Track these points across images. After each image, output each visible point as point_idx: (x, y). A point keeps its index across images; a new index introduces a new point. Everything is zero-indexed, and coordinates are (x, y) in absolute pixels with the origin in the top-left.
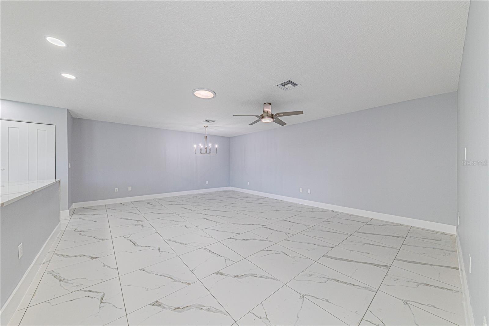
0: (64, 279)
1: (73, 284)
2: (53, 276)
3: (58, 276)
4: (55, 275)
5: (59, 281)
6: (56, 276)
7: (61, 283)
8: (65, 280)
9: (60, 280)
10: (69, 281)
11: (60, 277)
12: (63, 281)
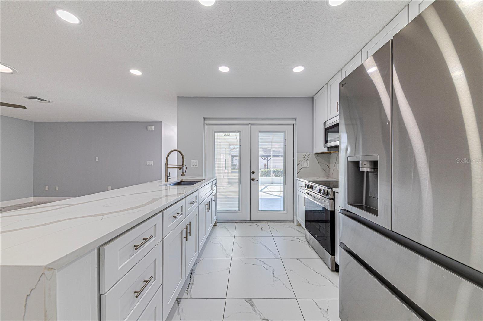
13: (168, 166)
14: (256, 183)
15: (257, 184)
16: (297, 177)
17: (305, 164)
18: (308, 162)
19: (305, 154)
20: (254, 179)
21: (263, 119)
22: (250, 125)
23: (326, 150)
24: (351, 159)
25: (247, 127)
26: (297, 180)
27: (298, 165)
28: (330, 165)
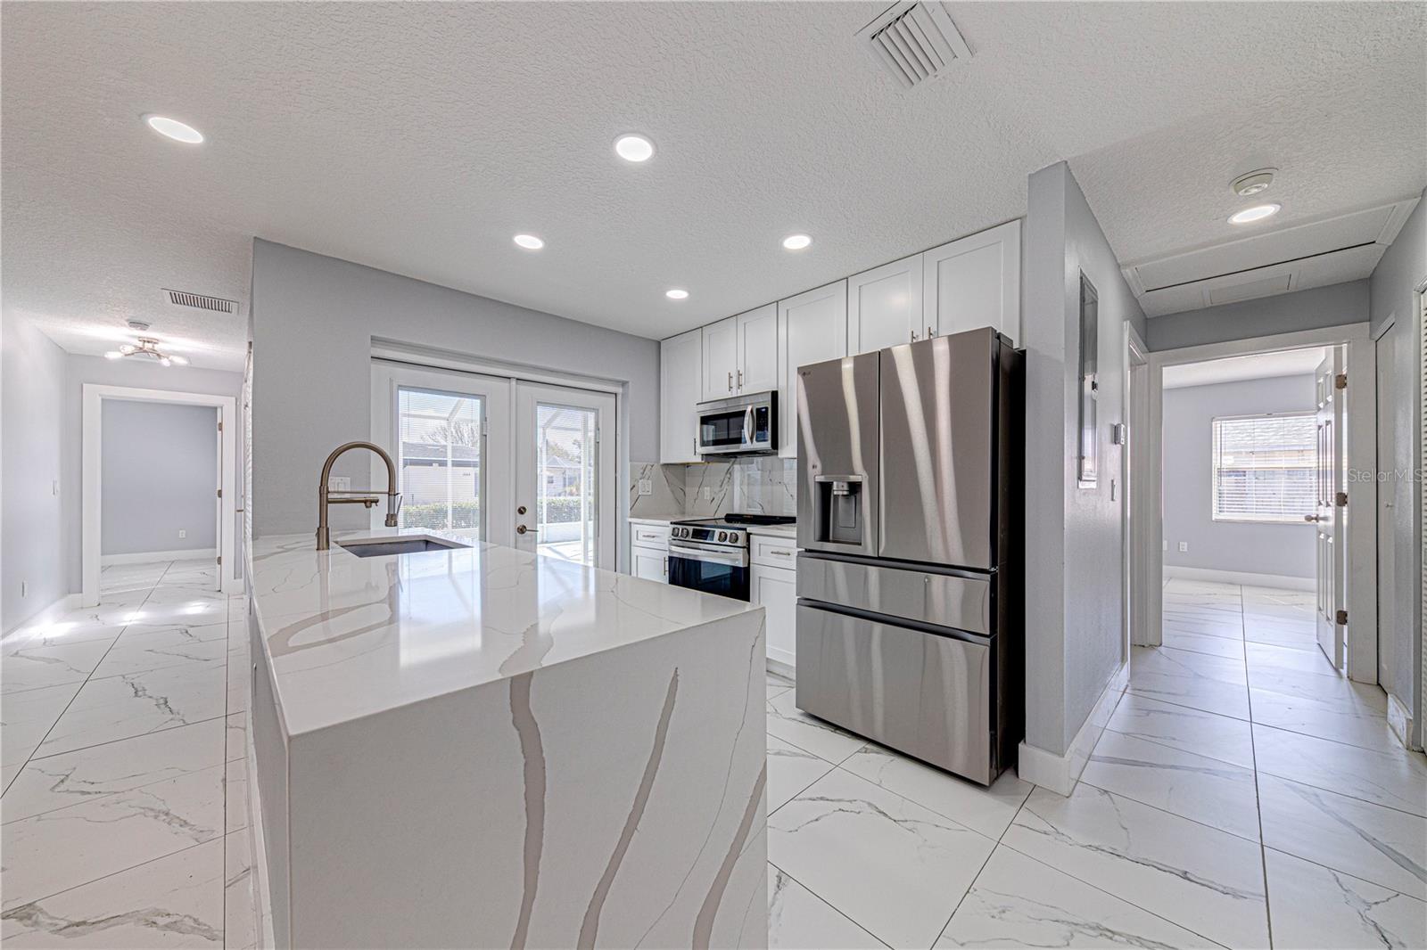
0: (156, 817)
1: (130, 806)
2: (193, 823)
3: (177, 825)
4: (186, 829)
5: (171, 812)
6: (181, 826)
7: (164, 808)
8: (153, 814)
9: (167, 814)
10: (140, 813)
11: (169, 824)
12: (159, 812)
13: (330, 496)
14: (529, 538)
15: (532, 541)
16: (631, 517)
17: (645, 487)
18: (650, 482)
19: (645, 464)
20: (525, 527)
21: (552, 371)
22: (514, 382)
23: (698, 459)
24: (821, 479)
25: (504, 384)
26: (630, 523)
27: (632, 489)
28: (687, 490)
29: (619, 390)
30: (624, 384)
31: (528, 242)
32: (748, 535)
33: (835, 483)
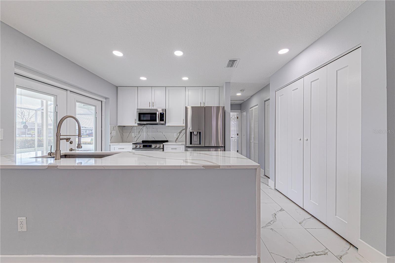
16: (110, 143)
17: (114, 133)
19: (114, 126)
22: (69, 92)
23: (136, 125)
24: (191, 131)
25: (65, 92)
26: (110, 145)
27: (110, 134)
28: (124, 134)
29: (104, 100)
30: (106, 98)
31: (118, 54)
32: (163, 145)
33: (194, 132)
